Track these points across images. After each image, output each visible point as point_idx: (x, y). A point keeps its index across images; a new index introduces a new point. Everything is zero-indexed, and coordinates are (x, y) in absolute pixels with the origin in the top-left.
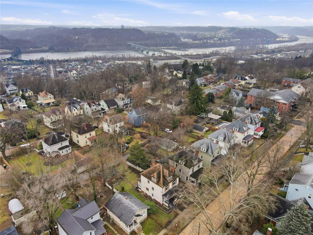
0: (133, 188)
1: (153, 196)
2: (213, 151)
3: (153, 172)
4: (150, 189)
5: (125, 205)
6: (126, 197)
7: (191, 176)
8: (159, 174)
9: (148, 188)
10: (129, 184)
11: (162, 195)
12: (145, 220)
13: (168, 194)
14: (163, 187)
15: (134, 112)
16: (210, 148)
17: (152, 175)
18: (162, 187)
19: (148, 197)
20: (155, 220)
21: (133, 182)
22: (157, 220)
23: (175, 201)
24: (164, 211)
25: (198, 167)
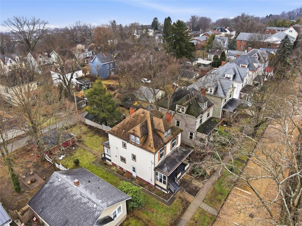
0: (97, 160)
1: (134, 171)
2: (225, 91)
3: (133, 124)
4: (129, 159)
5: (75, 198)
6: (76, 181)
7: (198, 130)
8: (145, 127)
9: (124, 156)
10: (89, 154)
11: (153, 168)
12: (123, 223)
13: (165, 165)
14: (156, 153)
15: (97, 59)
16: (220, 87)
17: (131, 131)
18: (154, 151)
19: (125, 174)
20: (143, 221)
21: (96, 150)
22: (149, 221)
23: (178, 176)
24: (159, 199)
25: (208, 116)
